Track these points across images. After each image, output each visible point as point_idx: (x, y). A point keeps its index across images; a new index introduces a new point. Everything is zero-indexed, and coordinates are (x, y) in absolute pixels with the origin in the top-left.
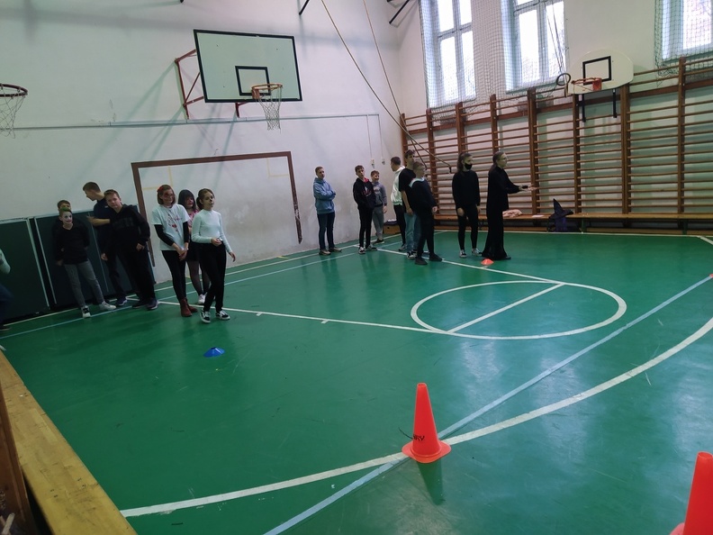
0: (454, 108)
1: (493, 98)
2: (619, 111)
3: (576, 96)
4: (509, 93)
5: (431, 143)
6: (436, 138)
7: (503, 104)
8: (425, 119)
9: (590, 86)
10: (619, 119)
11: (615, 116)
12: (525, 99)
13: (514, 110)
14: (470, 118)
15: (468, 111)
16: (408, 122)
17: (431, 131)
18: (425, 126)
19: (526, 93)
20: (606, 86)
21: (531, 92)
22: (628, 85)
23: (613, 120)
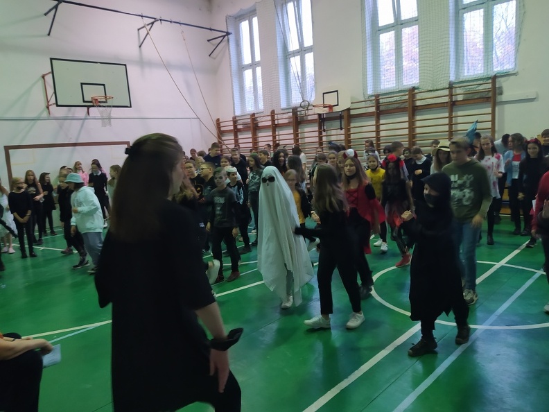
0: (249, 117)
1: (273, 112)
2: (343, 126)
3: (320, 115)
4: (282, 109)
5: (236, 140)
6: (240, 137)
7: (280, 116)
8: (232, 123)
9: (327, 109)
10: (343, 132)
11: (341, 129)
12: (291, 114)
13: (286, 121)
14: (260, 125)
15: (258, 119)
16: (222, 125)
17: (236, 131)
18: (232, 128)
19: (291, 110)
20: (336, 109)
21: (295, 110)
22: (349, 110)
23: (340, 132)
